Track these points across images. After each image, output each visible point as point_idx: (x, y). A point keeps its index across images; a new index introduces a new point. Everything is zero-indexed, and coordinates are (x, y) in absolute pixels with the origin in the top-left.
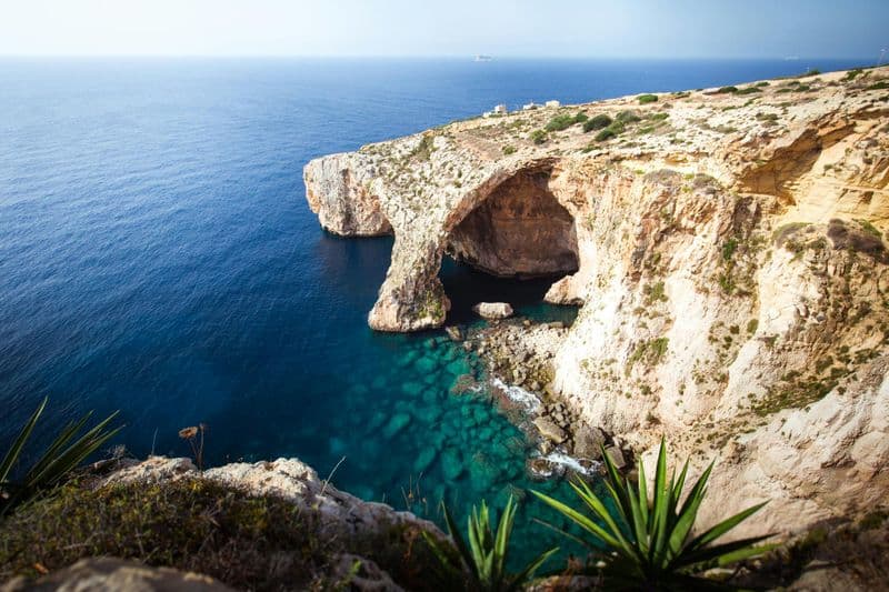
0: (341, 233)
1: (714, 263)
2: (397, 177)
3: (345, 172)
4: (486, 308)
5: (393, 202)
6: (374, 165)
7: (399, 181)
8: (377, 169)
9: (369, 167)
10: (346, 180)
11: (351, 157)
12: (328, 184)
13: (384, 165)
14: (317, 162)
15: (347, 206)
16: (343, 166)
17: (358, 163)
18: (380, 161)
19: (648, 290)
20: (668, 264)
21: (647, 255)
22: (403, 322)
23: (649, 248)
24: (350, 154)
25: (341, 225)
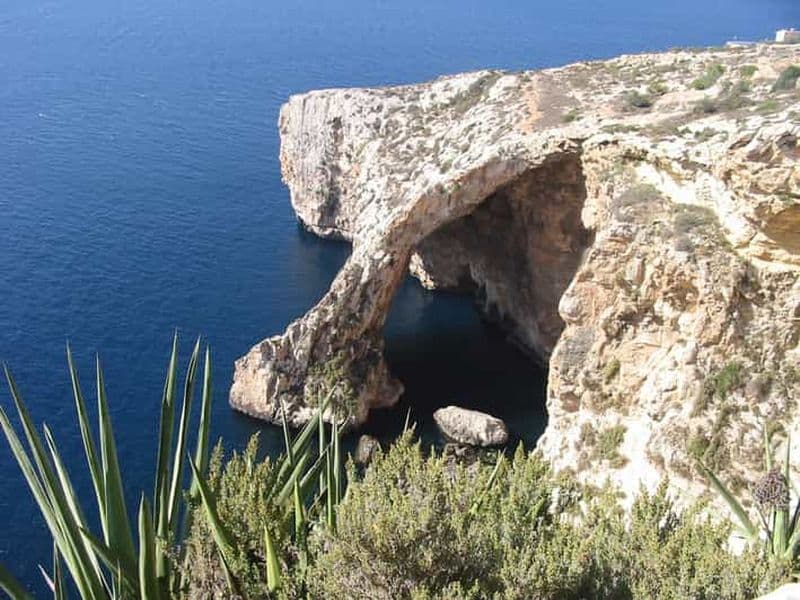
0: (316, 230)
1: (688, 406)
2: (402, 142)
3: (337, 123)
4: (450, 417)
5: (371, 185)
6: (381, 115)
7: (402, 148)
8: (384, 122)
9: (372, 118)
10: (337, 138)
11: (347, 97)
12: (307, 139)
13: (398, 117)
14: (297, 99)
15: (332, 184)
16: (334, 112)
17: (356, 108)
18: (393, 110)
19: (588, 435)
20: (635, 388)
21: (591, 362)
22: (278, 405)
23: (596, 347)
24: (350, 91)
25: (318, 216)
